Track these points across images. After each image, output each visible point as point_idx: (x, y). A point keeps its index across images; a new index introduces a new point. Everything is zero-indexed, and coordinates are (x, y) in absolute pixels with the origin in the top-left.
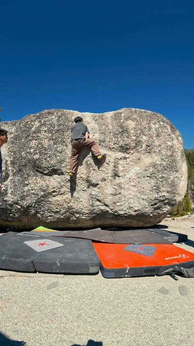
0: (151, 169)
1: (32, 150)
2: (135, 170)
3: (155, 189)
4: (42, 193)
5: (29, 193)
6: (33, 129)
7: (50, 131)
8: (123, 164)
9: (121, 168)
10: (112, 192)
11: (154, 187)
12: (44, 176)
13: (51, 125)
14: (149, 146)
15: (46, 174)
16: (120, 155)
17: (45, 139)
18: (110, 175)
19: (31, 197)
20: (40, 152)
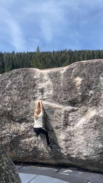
0: (95, 122)
1: (6, 104)
2: (83, 121)
3: (100, 140)
4: (15, 136)
5: (5, 135)
6: (7, 86)
7: (19, 89)
8: (72, 115)
9: (70, 119)
10: (64, 138)
11: (98, 138)
12: (16, 123)
13: (19, 83)
14: (95, 100)
15: (17, 122)
16: (69, 108)
17: (15, 95)
18: (62, 124)
19: (7, 139)
20: (11, 106)
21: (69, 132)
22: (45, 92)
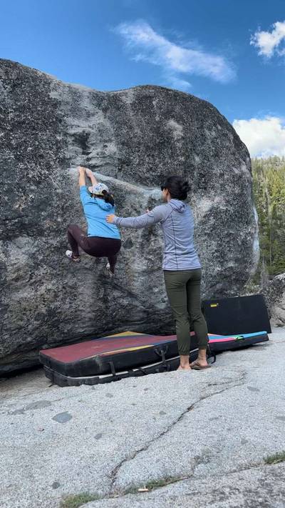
10: (145, 268)
14: (204, 176)
18: (140, 233)
21: (155, 251)
22: (93, 147)
